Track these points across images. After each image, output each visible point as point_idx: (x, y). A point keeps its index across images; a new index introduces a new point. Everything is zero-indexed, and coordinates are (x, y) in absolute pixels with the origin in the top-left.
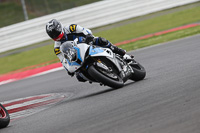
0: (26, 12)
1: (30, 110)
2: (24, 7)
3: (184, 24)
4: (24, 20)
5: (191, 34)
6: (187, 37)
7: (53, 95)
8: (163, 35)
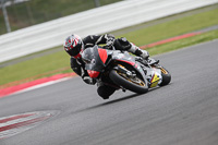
0: (8, 24)
1: (15, 130)
2: (6, 18)
3: (181, 34)
4: (6, 32)
5: (188, 45)
6: (184, 48)
7: (38, 113)
8: (157, 46)
